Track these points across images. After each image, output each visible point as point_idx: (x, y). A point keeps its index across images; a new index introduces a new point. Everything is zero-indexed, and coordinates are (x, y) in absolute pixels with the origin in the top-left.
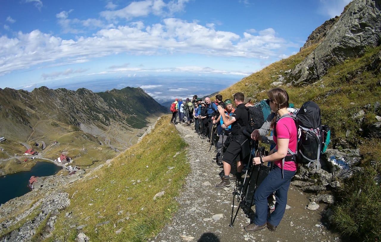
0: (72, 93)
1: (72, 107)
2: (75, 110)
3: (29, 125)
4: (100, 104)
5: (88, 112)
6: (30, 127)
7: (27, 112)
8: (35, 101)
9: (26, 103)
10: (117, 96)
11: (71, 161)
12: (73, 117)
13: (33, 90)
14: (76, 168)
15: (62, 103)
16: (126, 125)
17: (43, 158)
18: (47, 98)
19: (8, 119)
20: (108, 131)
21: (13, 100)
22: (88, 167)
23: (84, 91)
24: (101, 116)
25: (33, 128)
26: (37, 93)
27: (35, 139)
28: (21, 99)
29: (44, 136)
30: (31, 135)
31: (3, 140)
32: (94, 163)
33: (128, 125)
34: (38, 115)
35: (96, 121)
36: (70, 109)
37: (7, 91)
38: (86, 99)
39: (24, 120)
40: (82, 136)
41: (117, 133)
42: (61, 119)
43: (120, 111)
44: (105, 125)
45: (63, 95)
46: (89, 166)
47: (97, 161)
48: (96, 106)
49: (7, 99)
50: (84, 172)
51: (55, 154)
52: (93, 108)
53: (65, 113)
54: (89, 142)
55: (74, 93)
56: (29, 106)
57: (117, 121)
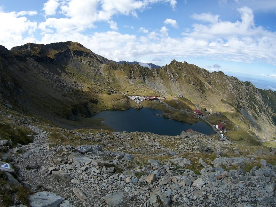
0: (240, 83)
1: (239, 93)
2: (241, 96)
3: (204, 94)
4: (258, 98)
5: (249, 101)
6: (205, 96)
7: (205, 85)
8: (213, 80)
9: (206, 79)
10: (271, 95)
11: (225, 132)
12: (238, 101)
13: (213, 72)
14: (226, 138)
15: (233, 88)
16: (271, 121)
17: (205, 120)
18: (222, 81)
19: (189, 85)
20: (258, 121)
21: (196, 74)
22: (234, 141)
23: (250, 84)
24: (257, 107)
25: (207, 98)
26: (216, 75)
27: (206, 106)
28: (203, 75)
29: (213, 106)
30: (204, 102)
31: (181, 96)
32: (240, 140)
33: (272, 121)
34: (213, 90)
35: (253, 110)
36: (237, 94)
37: (192, 66)
38: (250, 90)
39: (202, 90)
40: (240, 117)
41: (263, 125)
42: (229, 99)
43: (270, 108)
44: (258, 115)
45: (235, 82)
46: (236, 141)
47: (243, 140)
48: (256, 99)
49: (192, 72)
50: (231, 143)
51: (216, 121)
52: (253, 99)
53: (233, 96)
54: (243, 123)
55: (242, 84)
56: (208, 82)
57: (266, 115)
